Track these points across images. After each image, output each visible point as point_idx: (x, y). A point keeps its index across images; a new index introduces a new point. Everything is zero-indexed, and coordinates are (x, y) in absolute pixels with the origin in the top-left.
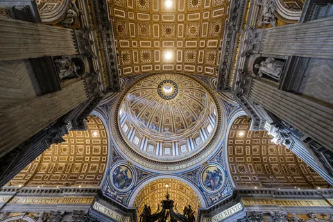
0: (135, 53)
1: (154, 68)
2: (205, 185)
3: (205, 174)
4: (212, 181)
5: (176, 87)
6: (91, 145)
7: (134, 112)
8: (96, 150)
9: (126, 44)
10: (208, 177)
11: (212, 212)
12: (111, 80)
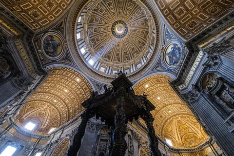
0: (40, 7)
1: (61, 8)
2: (170, 65)
3: (167, 57)
4: (174, 58)
5: (123, 23)
6: (82, 88)
7: (107, 59)
8: (86, 89)
9: (28, 5)
10: (170, 58)
11: (182, 78)
12: (21, 29)
